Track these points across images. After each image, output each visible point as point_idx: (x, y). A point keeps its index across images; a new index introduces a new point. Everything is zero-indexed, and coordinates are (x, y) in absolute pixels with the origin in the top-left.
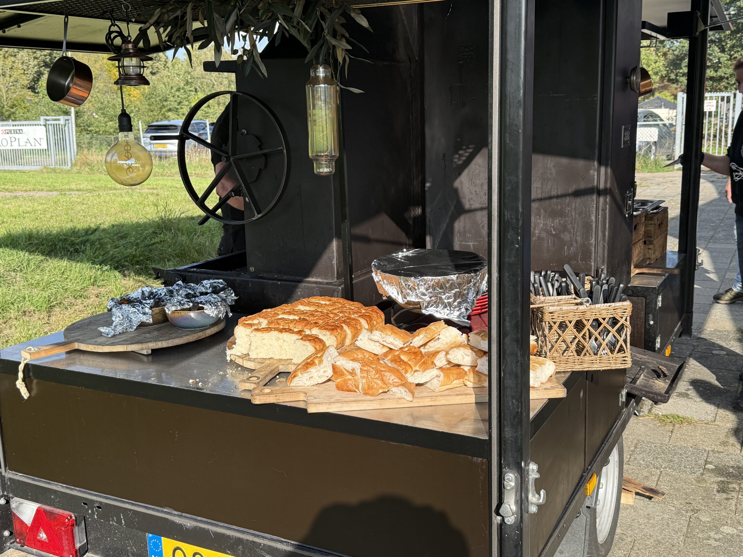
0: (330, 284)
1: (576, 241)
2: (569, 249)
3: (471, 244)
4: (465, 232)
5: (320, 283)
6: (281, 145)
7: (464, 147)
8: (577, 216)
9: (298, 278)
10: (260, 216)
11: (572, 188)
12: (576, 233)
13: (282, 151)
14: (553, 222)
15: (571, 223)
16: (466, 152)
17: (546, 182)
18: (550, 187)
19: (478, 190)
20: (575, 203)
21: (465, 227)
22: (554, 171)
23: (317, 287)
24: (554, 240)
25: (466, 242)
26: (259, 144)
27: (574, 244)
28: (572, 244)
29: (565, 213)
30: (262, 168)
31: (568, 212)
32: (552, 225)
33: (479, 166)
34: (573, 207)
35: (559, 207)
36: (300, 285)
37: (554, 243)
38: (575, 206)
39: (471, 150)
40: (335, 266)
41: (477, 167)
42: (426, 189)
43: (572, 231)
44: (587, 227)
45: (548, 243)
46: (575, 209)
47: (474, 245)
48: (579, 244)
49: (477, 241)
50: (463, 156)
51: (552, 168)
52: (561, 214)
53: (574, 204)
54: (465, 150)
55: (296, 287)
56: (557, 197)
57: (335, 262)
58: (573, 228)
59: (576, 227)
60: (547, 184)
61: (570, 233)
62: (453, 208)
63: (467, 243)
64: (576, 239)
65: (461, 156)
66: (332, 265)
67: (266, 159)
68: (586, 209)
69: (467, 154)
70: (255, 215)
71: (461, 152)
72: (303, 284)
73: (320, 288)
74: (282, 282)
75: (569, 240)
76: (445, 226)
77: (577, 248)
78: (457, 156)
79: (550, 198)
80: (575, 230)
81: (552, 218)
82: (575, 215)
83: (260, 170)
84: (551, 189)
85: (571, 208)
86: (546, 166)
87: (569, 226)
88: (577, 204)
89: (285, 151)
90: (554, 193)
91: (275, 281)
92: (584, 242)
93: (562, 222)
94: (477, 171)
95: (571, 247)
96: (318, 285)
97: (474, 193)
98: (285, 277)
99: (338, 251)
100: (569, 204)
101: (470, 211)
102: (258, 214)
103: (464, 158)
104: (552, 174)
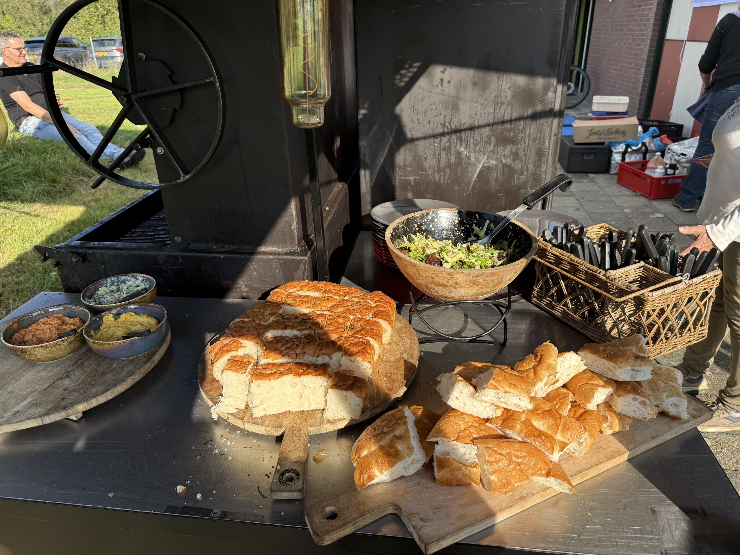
0: (292, 253)
1: (528, 170)
2: (519, 178)
3: (412, 178)
4: (405, 166)
5: (279, 254)
6: (211, 75)
7: (407, 66)
8: (531, 142)
9: (246, 248)
10: (188, 177)
11: (529, 112)
12: (528, 161)
13: (213, 84)
14: (504, 151)
15: (524, 151)
16: (409, 72)
17: (499, 106)
18: (503, 112)
19: (420, 118)
20: (530, 128)
21: (405, 160)
22: (509, 94)
23: (276, 259)
24: (503, 170)
25: (405, 176)
26: (169, 73)
27: (525, 172)
28: (523, 173)
29: (518, 139)
30: (178, 108)
31: (521, 139)
32: (503, 153)
33: (423, 90)
34: (528, 133)
35: (512, 134)
36: (252, 257)
37: (503, 173)
38: (530, 132)
39: (415, 70)
40: (295, 231)
41: (421, 91)
42: (360, 117)
43: (524, 158)
44: (540, 153)
45: (497, 173)
46: (529, 135)
47: (415, 180)
48: (530, 172)
49: (418, 175)
50: (405, 77)
51: (507, 90)
52: (514, 141)
53: (528, 130)
54: (407, 69)
55: (248, 260)
56: (511, 121)
57: (294, 226)
58: (525, 155)
59: (528, 154)
60: (500, 108)
61: (522, 161)
62: (391, 139)
63: (407, 178)
64: (527, 167)
65: (402, 76)
66: (292, 231)
67: (182, 96)
68: (541, 135)
69: (410, 74)
70: (180, 176)
71: (403, 72)
72: (257, 257)
73: (280, 260)
74: (226, 255)
75: (520, 168)
76: (382, 160)
77: (528, 176)
78: (398, 77)
79: (503, 122)
80: (528, 157)
81: (503, 146)
82: (529, 141)
83: (175, 110)
84: (504, 114)
85: (525, 134)
86: (500, 88)
87: (521, 154)
88: (532, 130)
89: (218, 84)
90: (507, 117)
91: (216, 255)
92: (535, 170)
93: (514, 149)
94: (419, 96)
95: (521, 175)
96: (277, 257)
97: (417, 122)
98: (227, 248)
99: (296, 212)
100: (523, 130)
101: (413, 140)
102: (186, 174)
103: (406, 79)
104: (506, 97)
